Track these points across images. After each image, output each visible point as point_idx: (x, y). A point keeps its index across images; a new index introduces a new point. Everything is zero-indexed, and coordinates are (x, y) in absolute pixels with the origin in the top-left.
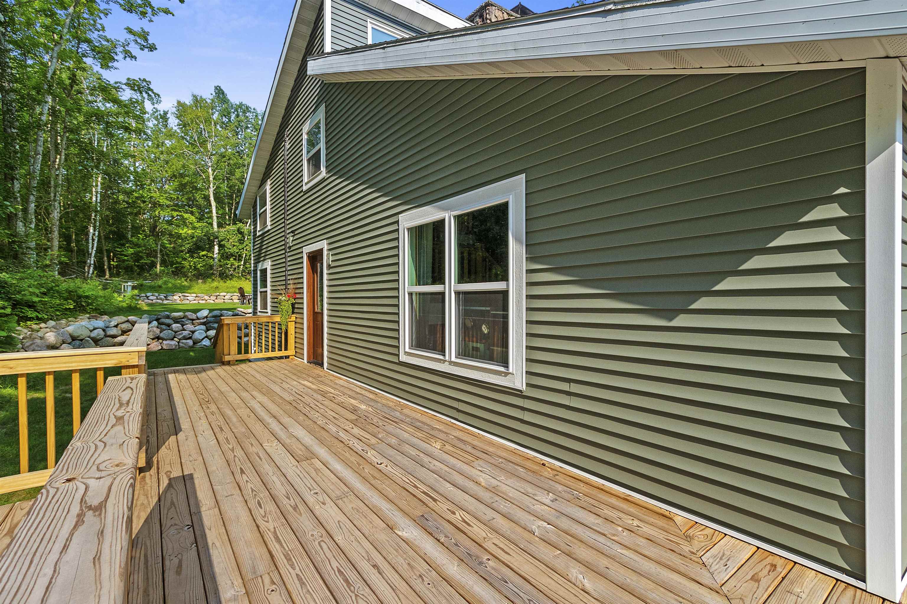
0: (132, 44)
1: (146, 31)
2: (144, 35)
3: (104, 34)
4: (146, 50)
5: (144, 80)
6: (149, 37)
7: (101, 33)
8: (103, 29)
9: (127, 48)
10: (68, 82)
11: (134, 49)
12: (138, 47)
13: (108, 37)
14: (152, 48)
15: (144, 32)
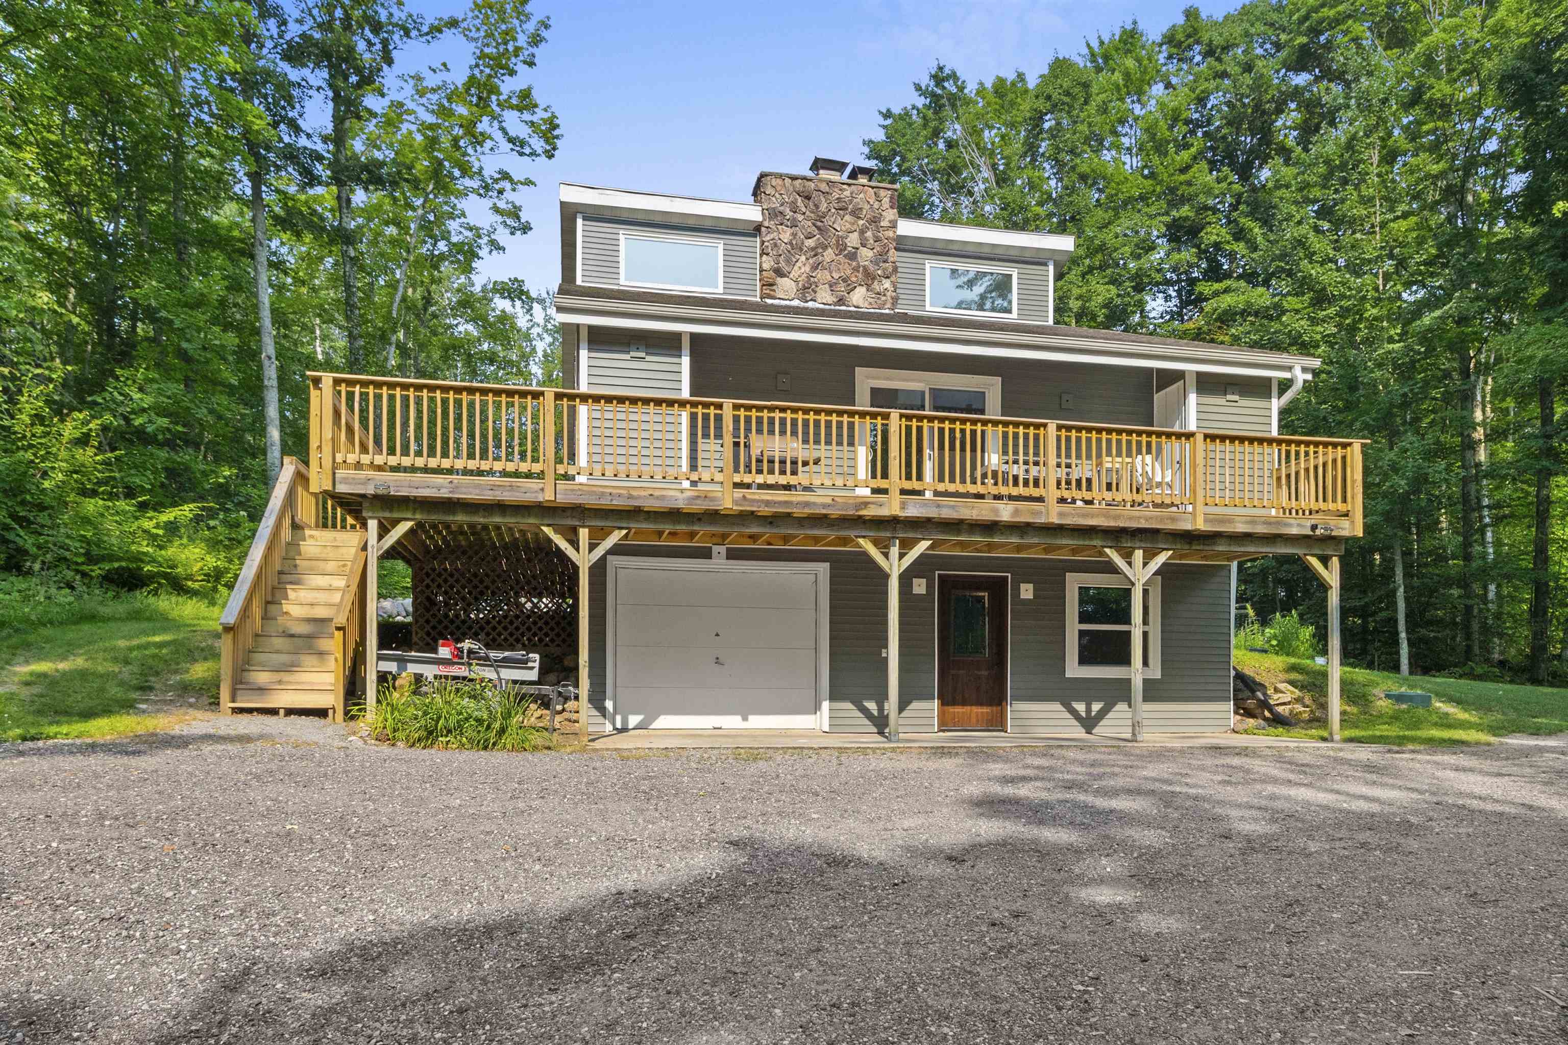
0: (501, 229)
1: (518, 204)
2: (515, 213)
3: (466, 221)
4: (519, 233)
5: (516, 280)
6: (521, 214)
7: (463, 220)
8: (463, 215)
9: (493, 237)
10: (420, 304)
11: (502, 235)
12: (507, 231)
13: (472, 224)
14: (526, 228)
15: (515, 207)
